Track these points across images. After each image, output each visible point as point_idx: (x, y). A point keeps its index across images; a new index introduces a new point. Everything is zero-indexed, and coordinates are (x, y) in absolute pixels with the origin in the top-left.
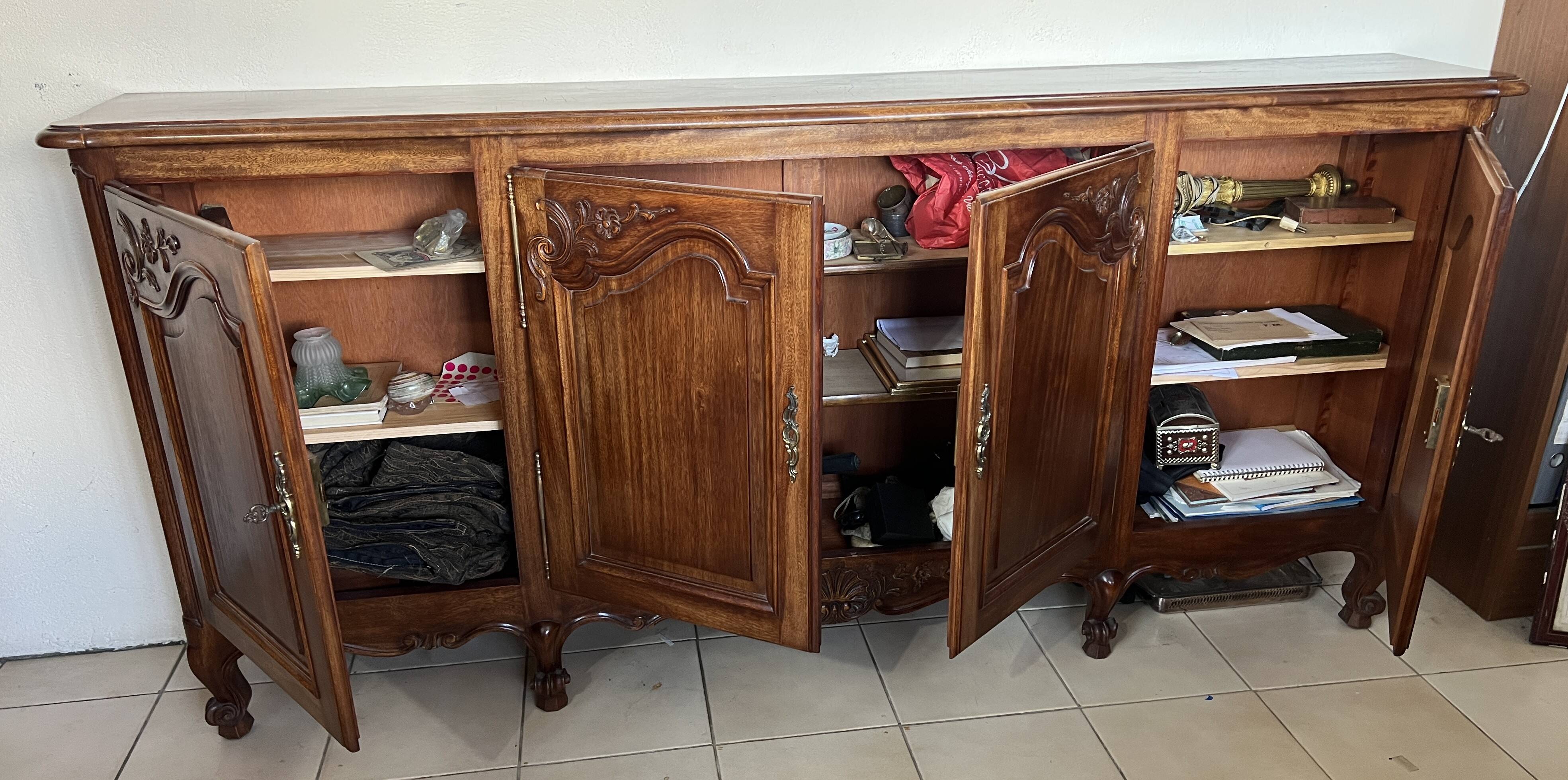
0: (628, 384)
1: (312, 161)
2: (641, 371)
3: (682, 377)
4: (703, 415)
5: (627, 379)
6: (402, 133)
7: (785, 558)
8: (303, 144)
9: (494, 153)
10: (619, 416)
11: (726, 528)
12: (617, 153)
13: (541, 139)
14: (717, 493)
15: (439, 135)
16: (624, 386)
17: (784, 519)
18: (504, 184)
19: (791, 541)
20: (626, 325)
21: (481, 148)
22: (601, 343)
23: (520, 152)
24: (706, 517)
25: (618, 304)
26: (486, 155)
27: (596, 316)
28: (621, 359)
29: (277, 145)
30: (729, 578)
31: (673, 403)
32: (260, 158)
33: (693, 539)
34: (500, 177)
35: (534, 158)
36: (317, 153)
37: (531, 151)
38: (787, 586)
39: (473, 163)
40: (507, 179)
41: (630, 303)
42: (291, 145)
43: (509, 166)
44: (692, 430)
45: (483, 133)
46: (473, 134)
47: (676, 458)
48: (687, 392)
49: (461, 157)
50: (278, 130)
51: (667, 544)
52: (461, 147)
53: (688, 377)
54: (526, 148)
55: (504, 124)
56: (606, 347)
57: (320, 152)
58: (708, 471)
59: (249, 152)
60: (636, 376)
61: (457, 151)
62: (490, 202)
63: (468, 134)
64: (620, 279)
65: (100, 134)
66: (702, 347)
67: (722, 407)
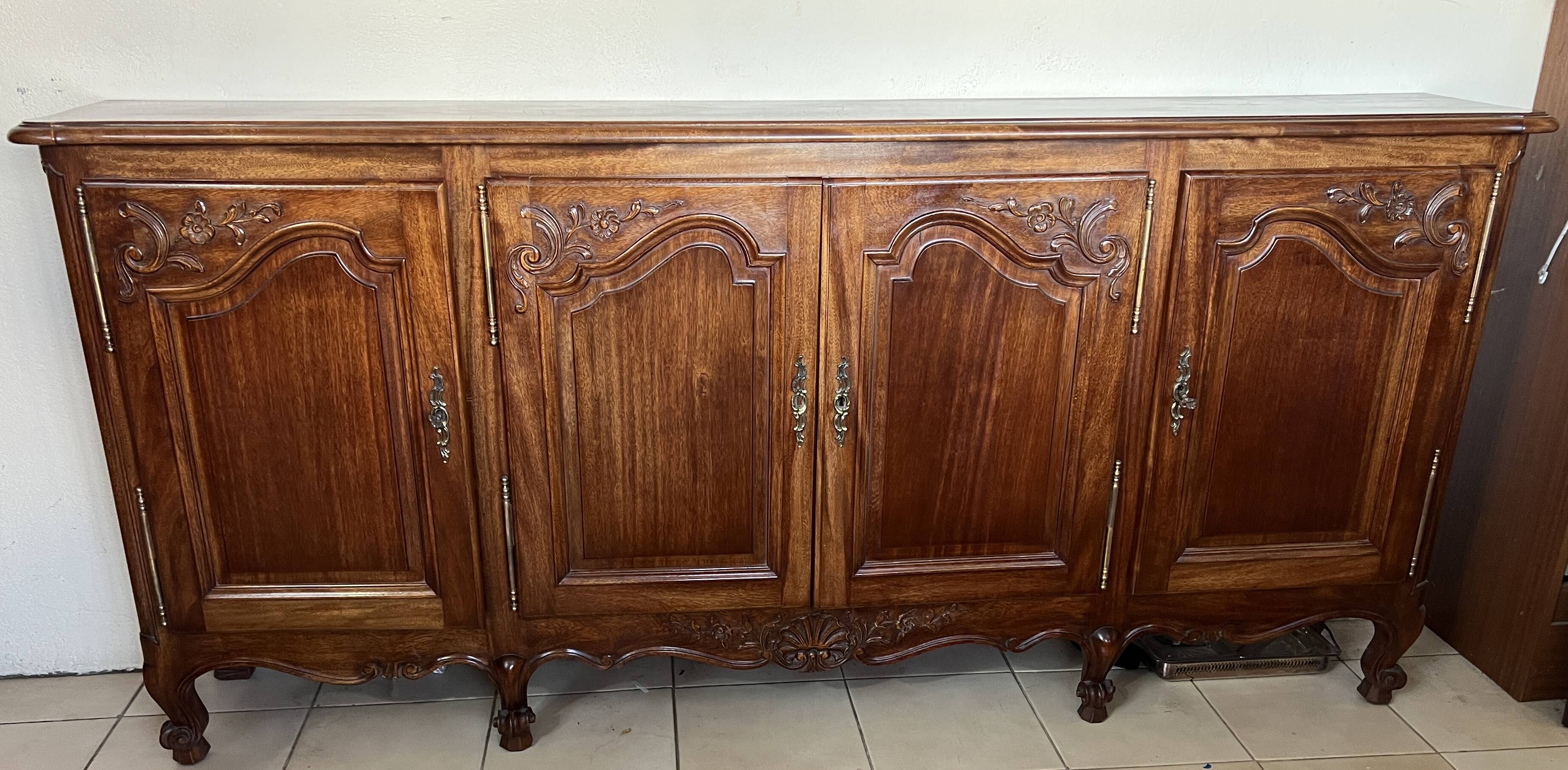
0: (622, 384)
1: (282, 165)
2: (636, 368)
3: (682, 367)
4: (704, 401)
5: (621, 380)
6: (373, 139)
7: (789, 522)
8: (273, 148)
9: (466, 163)
10: (609, 418)
11: (726, 507)
12: (592, 167)
13: (515, 150)
14: (717, 475)
15: (410, 141)
16: (616, 387)
17: (789, 484)
18: (476, 195)
19: (796, 503)
20: (621, 325)
21: (453, 158)
22: (591, 347)
23: (493, 163)
24: (706, 501)
25: (612, 303)
26: (458, 165)
27: (586, 319)
28: (615, 360)
29: (247, 148)
30: (728, 556)
31: (673, 393)
32: (229, 161)
33: (690, 527)
34: (472, 187)
35: (506, 169)
36: (288, 157)
37: (503, 161)
38: (790, 547)
39: (445, 172)
40: (479, 189)
41: (627, 302)
42: (261, 148)
43: (482, 176)
44: (693, 417)
45: (454, 141)
46: (443, 141)
47: (674, 449)
48: (689, 381)
49: (433, 166)
50: (248, 132)
51: (661, 538)
52: (433, 156)
53: (689, 366)
54: (498, 159)
55: (476, 132)
56: (597, 349)
57: (290, 157)
58: (709, 454)
59: (219, 155)
60: (631, 374)
61: (428, 160)
62: (461, 214)
63: (439, 141)
64: (615, 279)
65: (71, 132)
66: (706, 333)
67: (726, 389)
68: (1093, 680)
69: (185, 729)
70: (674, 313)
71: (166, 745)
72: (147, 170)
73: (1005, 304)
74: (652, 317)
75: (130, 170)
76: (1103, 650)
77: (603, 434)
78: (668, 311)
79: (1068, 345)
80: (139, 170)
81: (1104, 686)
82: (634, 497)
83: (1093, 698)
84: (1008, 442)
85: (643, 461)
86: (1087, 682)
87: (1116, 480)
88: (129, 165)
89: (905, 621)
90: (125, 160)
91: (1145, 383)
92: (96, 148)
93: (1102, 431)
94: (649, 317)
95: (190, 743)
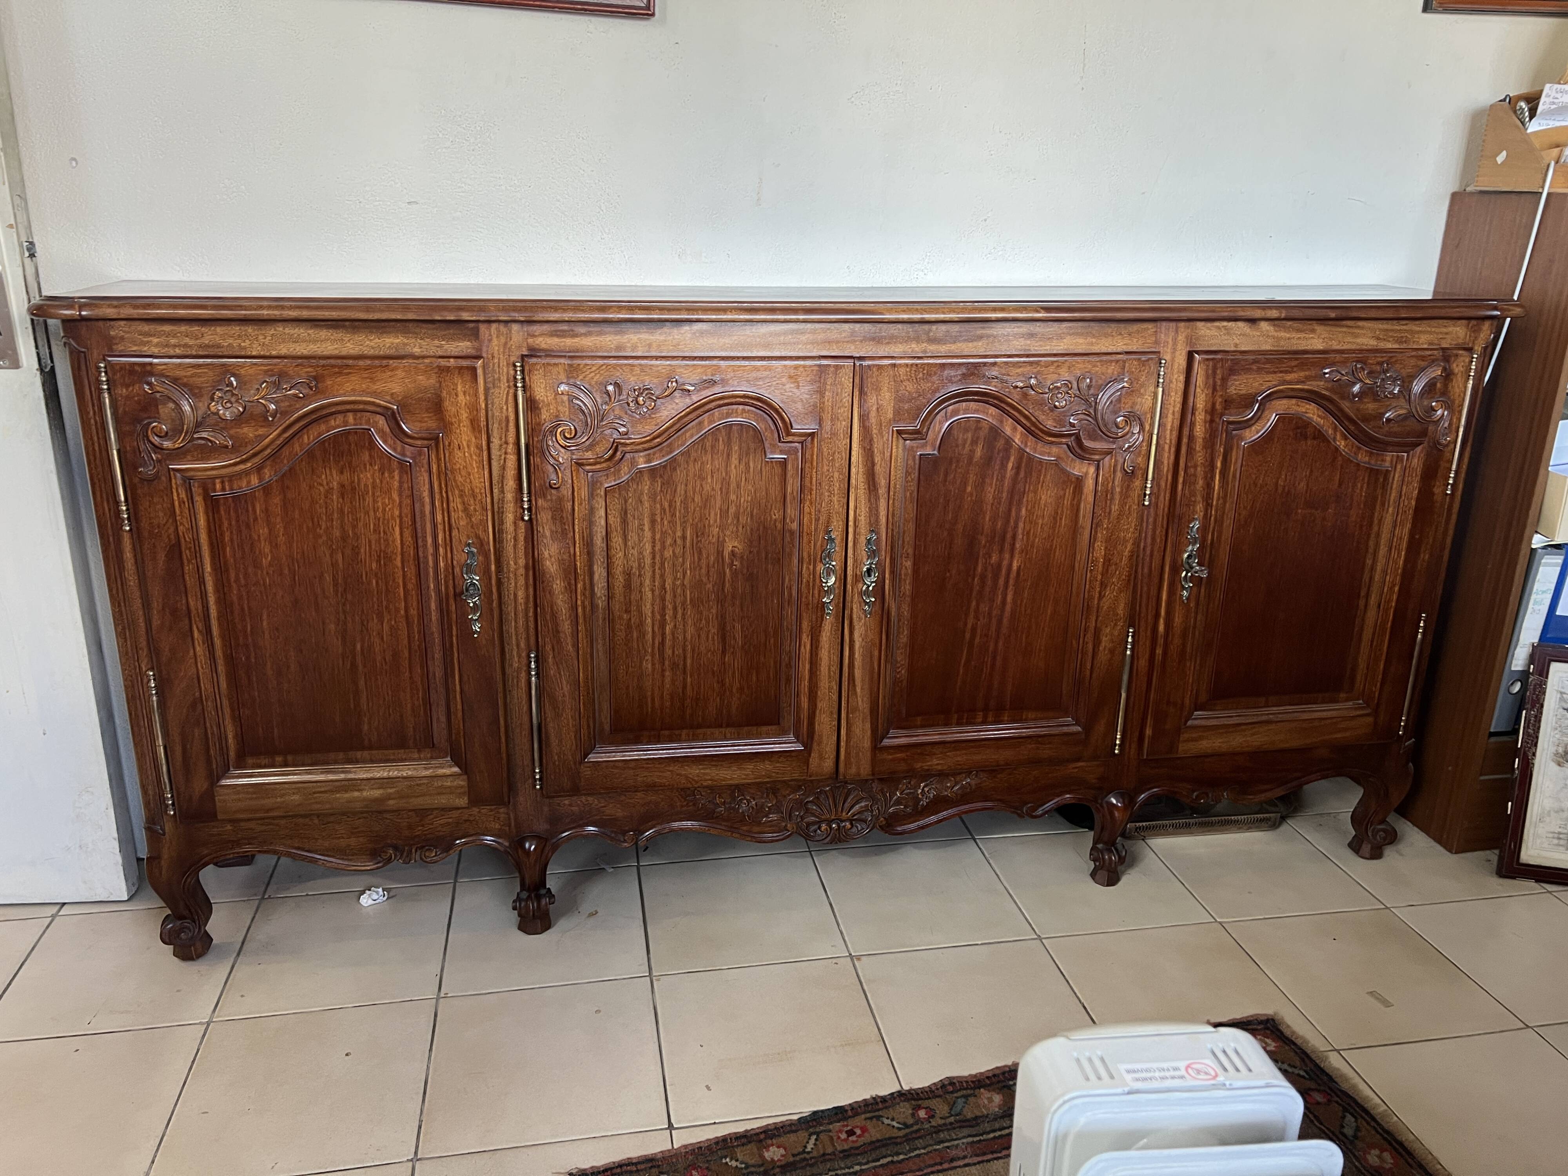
0: (654, 558)
1: (315, 341)
2: (669, 541)
3: (714, 540)
4: (735, 574)
5: (653, 554)
6: (411, 316)
7: (816, 693)
8: (307, 323)
9: (503, 340)
10: (640, 592)
11: (754, 678)
13: (553, 327)
14: (746, 647)
15: (448, 318)
16: (648, 561)
17: (817, 655)
18: (512, 372)
19: (823, 674)
20: (655, 501)
21: (491, 335)
22: (624, 522)
23: (530, 340)
24: (734, 673)
25: (646, 479)
26: (495, 342)
27: (620, 494)
28: (648, 534)
29: (280, 324)
30: (755, 728)
31: (704, 566)
32: (261, 337)
33: (718, 699)
34: (508, 364)
35: (544, 346)
36: (321, 333)
37: (540, 339)
38: (817, 718)
39: (481, 350)
40: (515, 366)
41: (661, 476)
42: (294, 324)
43: (519, 353)
44: (723, 589)
45: (491, 318)
46: (481, 318)
47: (704, 622)
48: (720, 553)
49: (469, 343)
50: (283, 308)
51: (688, 711)
52: (469, 333)
53: (721, 539)
54: (535, 336)
55: (514, 309)
56: (630, 524)
57: (324, 333)
58: (738, 626)
59: (250, 331)
60: (663, 547)
61: (465, 337)
62: (497, 390)
63: (478, 318)
64: (649, 455)
65: (96, 306)
66: (738, 507)
67: (756, 561)
68: (1105, 843)
69: (187, 923)
70: (707, 488)
71: (167, 940)
72: (175, 346)
73: (1026, 477)
74: (686, 492)
75: (156, 345)
76: (1116, 814)
77: (633, 608)
78: (701, 485)
79: (1084, 517)
80: (167, 346)
81: (1117, 850)
82: (663, 671)
83: (1107, 862)
84: (1029, 611)
85: (673, 634)
86: (1100, 846)
87: (1129, 646)
88: (155, 340)
89: (926, 789)
90: (151, 336)
91: (1155, 553)
92: (122, 323)
93: (1116, 599)
94: (683, 492)
95: (192, 938)
